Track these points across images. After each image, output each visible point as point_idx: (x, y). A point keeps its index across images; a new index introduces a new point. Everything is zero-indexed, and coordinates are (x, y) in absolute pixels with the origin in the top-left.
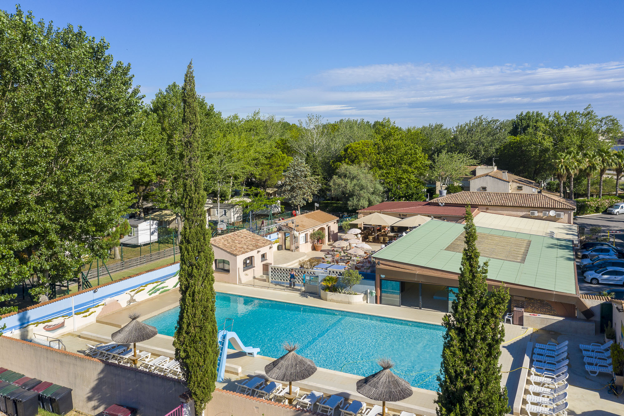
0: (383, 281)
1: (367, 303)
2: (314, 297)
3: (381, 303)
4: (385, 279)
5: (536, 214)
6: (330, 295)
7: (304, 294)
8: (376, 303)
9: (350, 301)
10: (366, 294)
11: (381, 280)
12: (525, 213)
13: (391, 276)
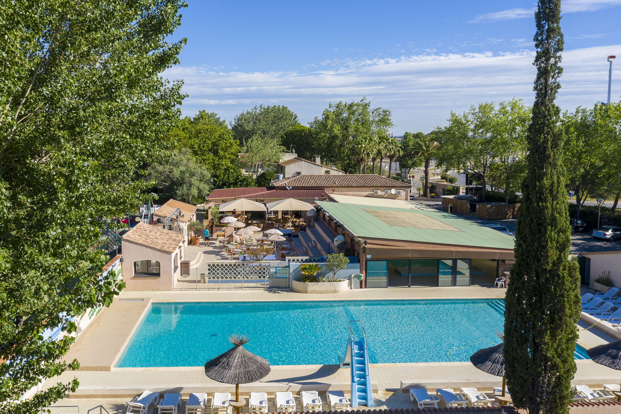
0: (368, 262)
1: (351, 289)
2: (288, 291)
3: (366, 287)
4: (371, 260)
5: (380, 193)
6: (311, 286)
7: (271, 289)
8: (361, 287)
9: (336, 289)
10: (350, 278)
11: (367, 261)
12: (369, 192)
13: (379, 255)
